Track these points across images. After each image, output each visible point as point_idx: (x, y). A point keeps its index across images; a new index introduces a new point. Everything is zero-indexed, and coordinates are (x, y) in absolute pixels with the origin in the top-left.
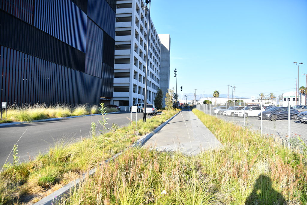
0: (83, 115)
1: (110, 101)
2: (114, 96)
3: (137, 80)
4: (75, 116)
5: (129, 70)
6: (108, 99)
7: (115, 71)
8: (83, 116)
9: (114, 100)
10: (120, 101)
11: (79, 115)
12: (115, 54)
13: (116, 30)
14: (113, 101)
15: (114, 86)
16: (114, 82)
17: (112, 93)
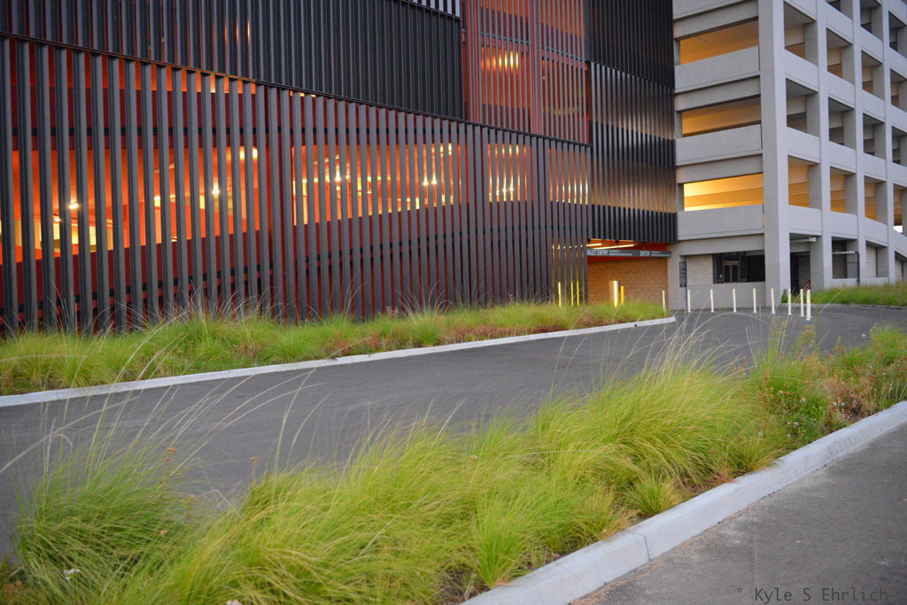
1: (666, 258)
2: (682, 233)
3: (817, 133)
5: (753, 83)
6: (644, 253)
7: (682, 104)
9: (686, 257)
10: (719, 259)
12: (677, 14)
14: (679, 260)
15: (680, 179)
16: (678, 164)
17: (670, 221)
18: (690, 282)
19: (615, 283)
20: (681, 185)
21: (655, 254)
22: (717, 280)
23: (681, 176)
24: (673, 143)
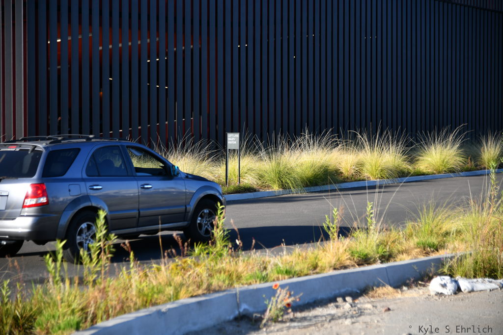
0: (452, 171)
4: (423, 174)
8: (452, 175)
11: (439, 172)
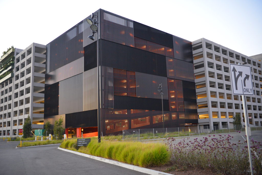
1: (197, 126)
2: (199, 122)
3: (217, 107)
5: (206, 102)
6: (193, 125)
7: (198, 104)
9: (200, 126)
10: (204, 125)
12: (196, 92)
13: (195, 75)
15: (198, 115)
16: (198, 112)
17: (197, 120)
18: (201, 129)
19: (189, 129)
20: (199, 115)
21: (195, 125)
22: (204, 128)
23: (198, 114)
24: (197, 110)
